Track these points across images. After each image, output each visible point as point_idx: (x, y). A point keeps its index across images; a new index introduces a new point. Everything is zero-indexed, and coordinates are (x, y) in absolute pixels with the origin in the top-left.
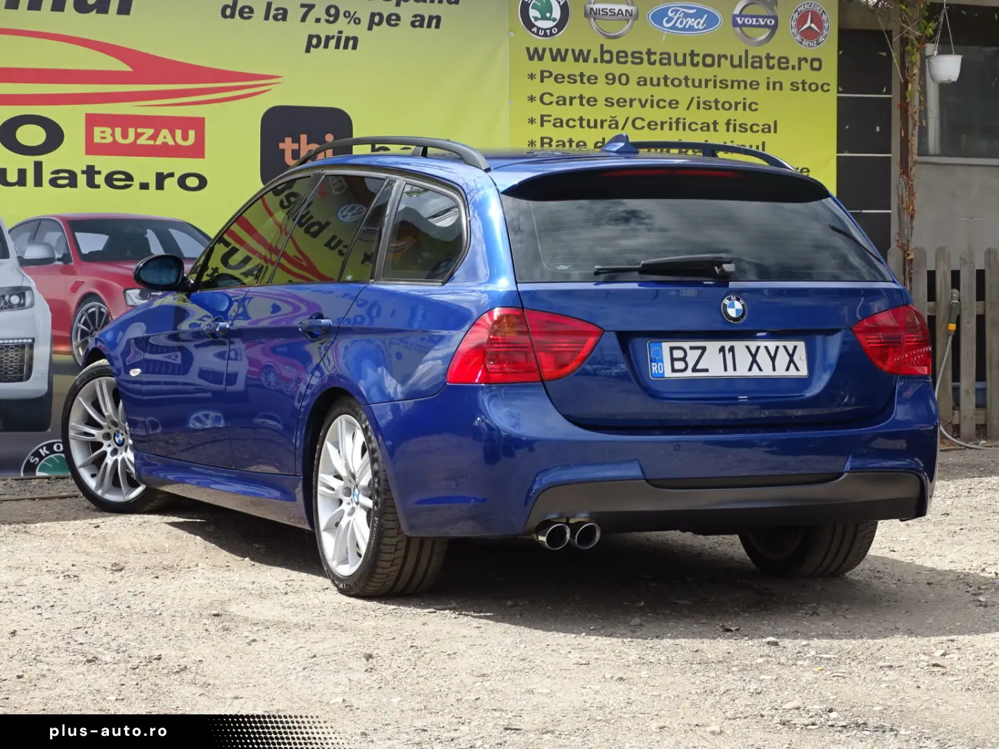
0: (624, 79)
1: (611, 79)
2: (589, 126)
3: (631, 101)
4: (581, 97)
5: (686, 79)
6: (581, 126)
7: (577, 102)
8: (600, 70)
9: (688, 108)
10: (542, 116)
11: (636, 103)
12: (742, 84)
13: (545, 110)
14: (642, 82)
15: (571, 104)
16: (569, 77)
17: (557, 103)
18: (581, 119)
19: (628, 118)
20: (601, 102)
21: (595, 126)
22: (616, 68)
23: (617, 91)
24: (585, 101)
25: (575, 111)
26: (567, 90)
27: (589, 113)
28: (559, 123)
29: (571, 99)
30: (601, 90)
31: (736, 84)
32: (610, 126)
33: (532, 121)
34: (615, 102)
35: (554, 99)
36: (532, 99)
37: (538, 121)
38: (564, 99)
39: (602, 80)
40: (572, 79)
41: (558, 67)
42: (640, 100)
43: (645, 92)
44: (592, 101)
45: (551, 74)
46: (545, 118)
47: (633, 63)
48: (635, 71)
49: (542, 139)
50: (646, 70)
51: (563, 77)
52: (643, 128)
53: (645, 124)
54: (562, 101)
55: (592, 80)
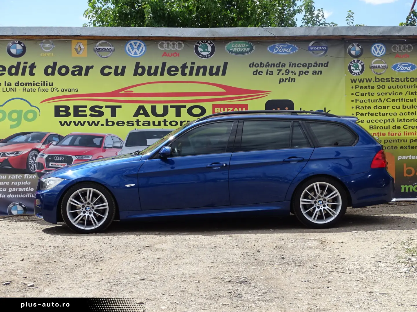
0: (383, 87)
1: (379, 87)
2: (372, 102)
3: (386, 93)
4: (369, 93)
6: (369, 102)
7: (367, 94)
8: (376, 84)
10: (356, 99)
11: (388, 94)
13: (357, 97)
14: (390, 87)
15: (366, 95)
16: (365, 87)
17: (361, 95)
18: (369, 100)
19: (385, 99)
20: (376, 94)
21: (374, 102)
22: (380, 84)
23: (381, 91)
24: (370, 94)
25: (367, 97)
26: (364, 91)
27: (372, 98)
28: (362, 101)
29: (366, 94)
30: (376, 91)
32: (379, 102)
33: (353, 101)
34: (380, 94)
35: (360, 94)
36: (352, 94)
37: (355, 101)
38: (363, 94)
39: (376, 87)
40: (366, 88)
41: (361, 84)
42: (389, 93)
43: (391, 91)
44: (373, 94)
46: (357, 100)
47: (386, 82)
48: (387, 84)
49: (356, 106)
50: (391, 84)
51: (363, 87)
52: (390, 101)
53: (391, 100)
54: (362, 94)
55: (373, 87)
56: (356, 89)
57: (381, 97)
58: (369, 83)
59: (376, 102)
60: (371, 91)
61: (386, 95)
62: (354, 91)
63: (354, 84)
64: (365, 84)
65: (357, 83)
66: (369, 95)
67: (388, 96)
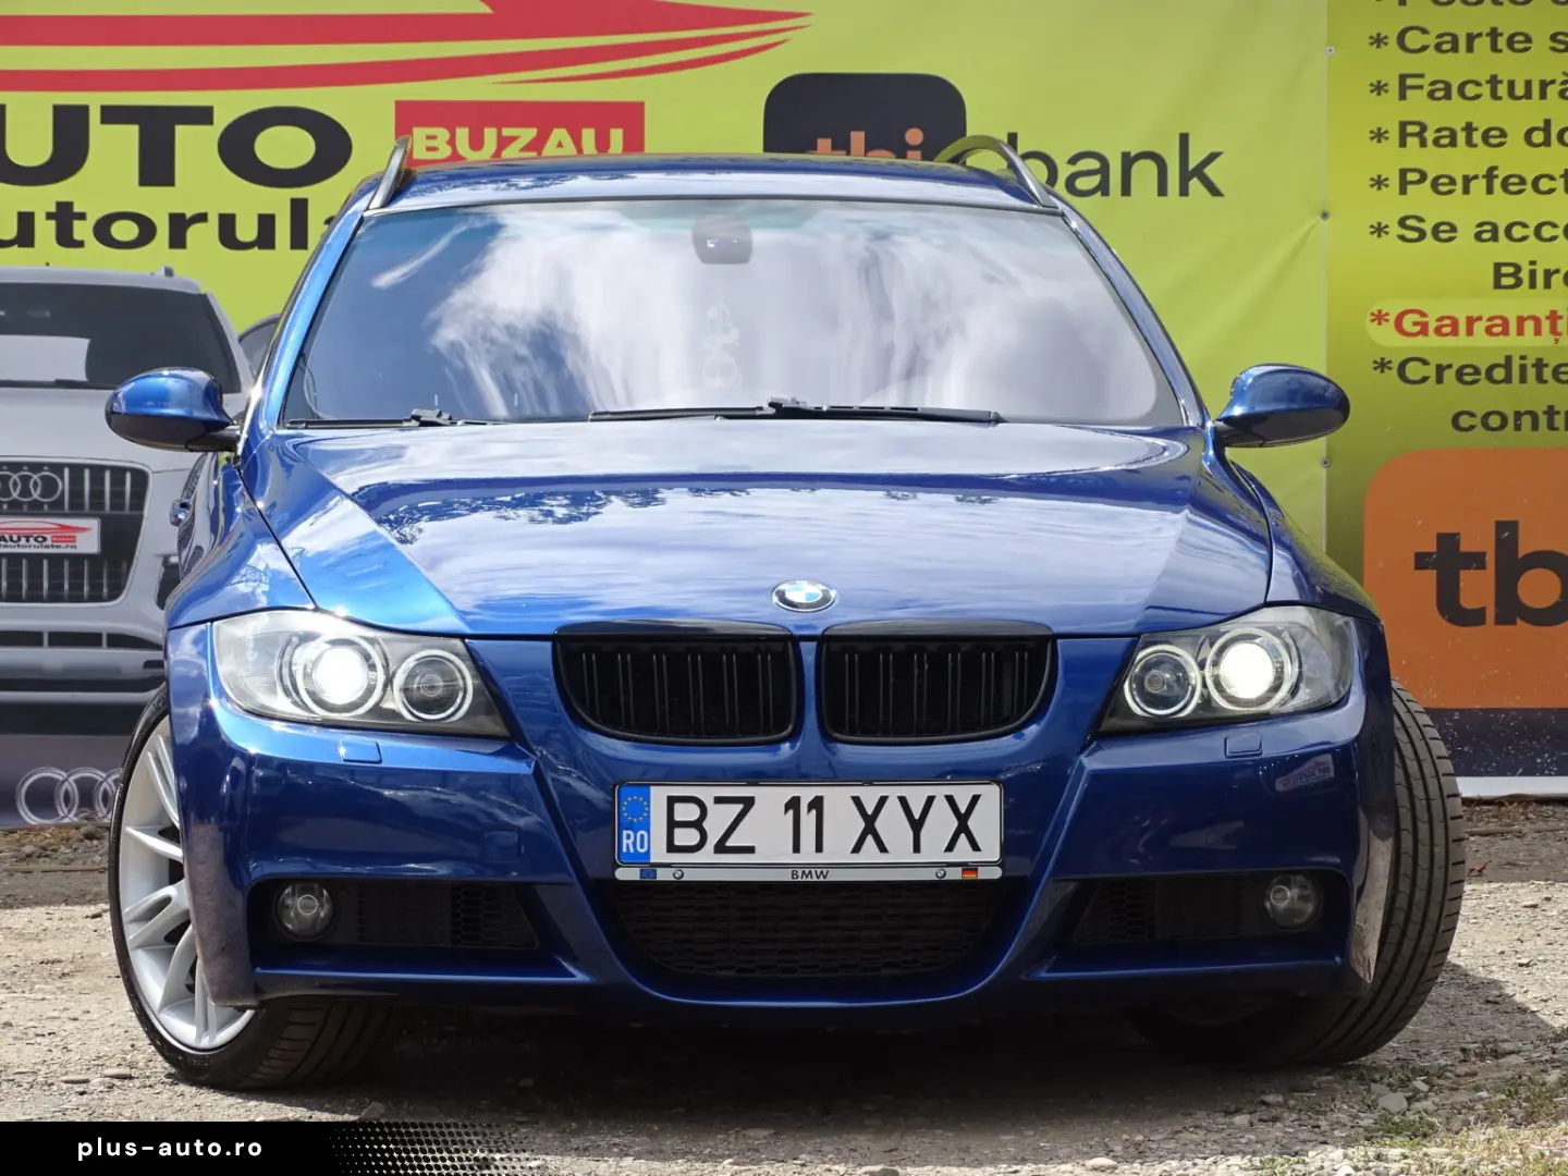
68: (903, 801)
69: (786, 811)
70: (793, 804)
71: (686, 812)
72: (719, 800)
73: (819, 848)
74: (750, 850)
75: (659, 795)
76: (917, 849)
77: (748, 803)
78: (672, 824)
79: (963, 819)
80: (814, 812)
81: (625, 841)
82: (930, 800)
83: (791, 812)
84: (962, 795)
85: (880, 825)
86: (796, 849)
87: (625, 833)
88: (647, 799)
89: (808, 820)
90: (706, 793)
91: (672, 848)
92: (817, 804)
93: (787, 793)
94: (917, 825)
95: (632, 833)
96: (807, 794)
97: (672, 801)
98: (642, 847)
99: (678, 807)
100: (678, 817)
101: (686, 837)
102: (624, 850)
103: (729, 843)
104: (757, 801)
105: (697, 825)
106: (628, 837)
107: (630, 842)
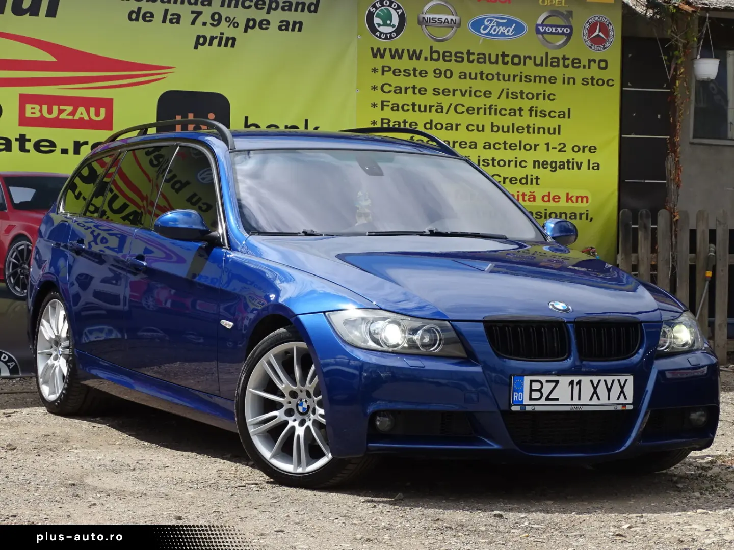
0: (448, 74)
1: (438, 73)
2: (420, 110)
3: (454, 91)
4: (414, 87)
5: (498, 74)
7: (410, 91)
8: (430, 66)
9: (499, 98)
10: (383, 102)
11: (458, 93)
12: (543, 79)
13: (385, 97)
14: (463, 76)
15: (406, 92)
16: (404, 71)
17: (395, 92)
18: (414, 105)
19: (451, 105)
20: (430, 91)
22: (442, 65)
23: (442, 83)
24: (417, 91)
26: (402, 81)
27: (420, 100)
28: (395, 108)
29: (406, 89)
30: (430, 82)
31: (538, 79)
33: (374, 105)
34: (441, 91)
35: (392, 89)
36: (374, 88)
37: (379, 106)
38: (401, 88)
39: (431, 74)
40: (407, 73)
42: (461, 91)
43: (465, 84)
44: (422, 91)
45: (390, 69)
46: (385, 104)
47: (456, 61)
48: (457, 68)
50: (466, 67)
51: (400, 72)
52: (463, 112)
53: (465, 109)
54: (398, 90)
55: (423, 74)
56: (383, 74)
57: (441, 98)
58: (414, 63)
59: (430, 111)
60: (419, 82)
61: (454, 95)
62: (379, 79)
63: (379, 63)
64: (405, 63)
65: (387, 60)
66: (414, 93)
67: (458, 99)
68: (605, 381)
69: (569, 385)
70: (572, 383)
71: (536, 386)
72: (547, 381)
73: (579, 399)
74: (557, 399)
75: (527, 379)
76: (609, 399)
77: (557, 382)
78: (531, 390)
79: (622, 388)
80: (578, 386)
81: (515, 397)
82: (613, 381)
83: (571, 386)
84: (622, 378)
85: (598, 390)
86: (572, 399)
87: (515, 393)
88: (523, 381)
89: (576, 388)
90: (543, 379)
91: (531, 399)
92: (579, 383)
93: (570, 379)
94: (609, 390)
95: (517, 393)
96: (576, 379)
97: (532, 382)
98: (520, 398)
99: (534, 384)
100: (533, 388)
101: (536, 395)
102: (514, 400)
103: (550, 397)
104: (560, 382)
105: (540, 390)
106: (516, 395)
107: (516, 397)
